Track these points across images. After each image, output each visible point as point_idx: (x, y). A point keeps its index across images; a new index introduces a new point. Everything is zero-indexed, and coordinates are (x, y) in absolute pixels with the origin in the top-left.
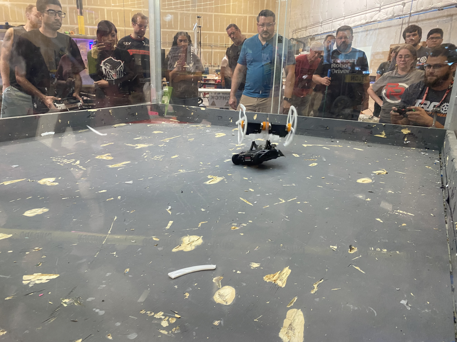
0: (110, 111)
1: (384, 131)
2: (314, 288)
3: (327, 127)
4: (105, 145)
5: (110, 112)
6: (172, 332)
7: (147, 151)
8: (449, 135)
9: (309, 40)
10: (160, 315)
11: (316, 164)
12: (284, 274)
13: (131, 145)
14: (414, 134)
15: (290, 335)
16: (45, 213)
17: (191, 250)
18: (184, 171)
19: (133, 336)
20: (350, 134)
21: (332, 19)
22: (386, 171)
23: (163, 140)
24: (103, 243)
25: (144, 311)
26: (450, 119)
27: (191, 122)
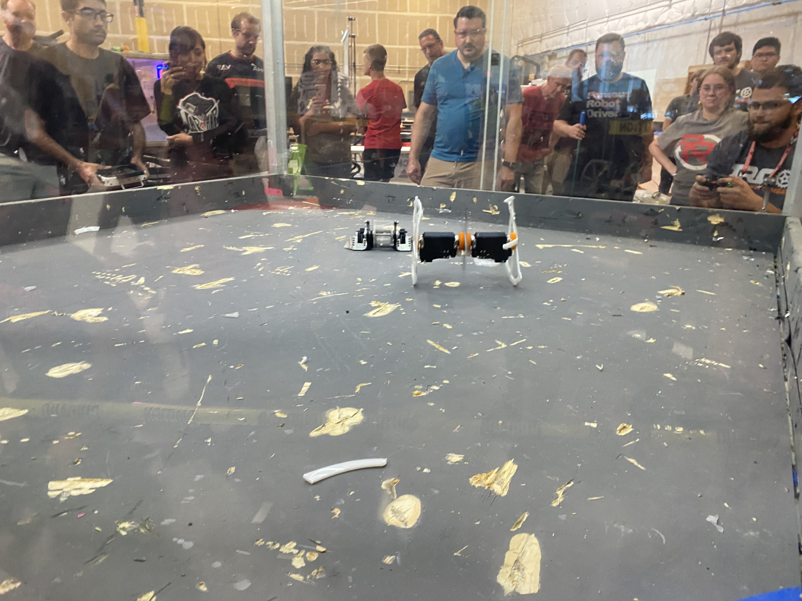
0: (197, 188)
1: (677, 220)
2: (558, 497)
3: (579, 213)
4: (189, 249)
5: (196, 191)
6: (311, 577)
7: (263, 259)
8: (790, 226)
9: (547, 59)
10: (289, 547)
11: (559, 279)
12: (504, 472)
13: (235, 249)
14: (730, 224)
15: (515, 579)
16: (85, 372)
17: (342, 433)
18: (328, 295)
19: (243, 585)
20: (619, 225)
21: (586, 21)
22: (682, 290)
23: (291, 239)
24: (189, 423)
25: (262, 541)
26: (793, 198)
27: (341, 206)
